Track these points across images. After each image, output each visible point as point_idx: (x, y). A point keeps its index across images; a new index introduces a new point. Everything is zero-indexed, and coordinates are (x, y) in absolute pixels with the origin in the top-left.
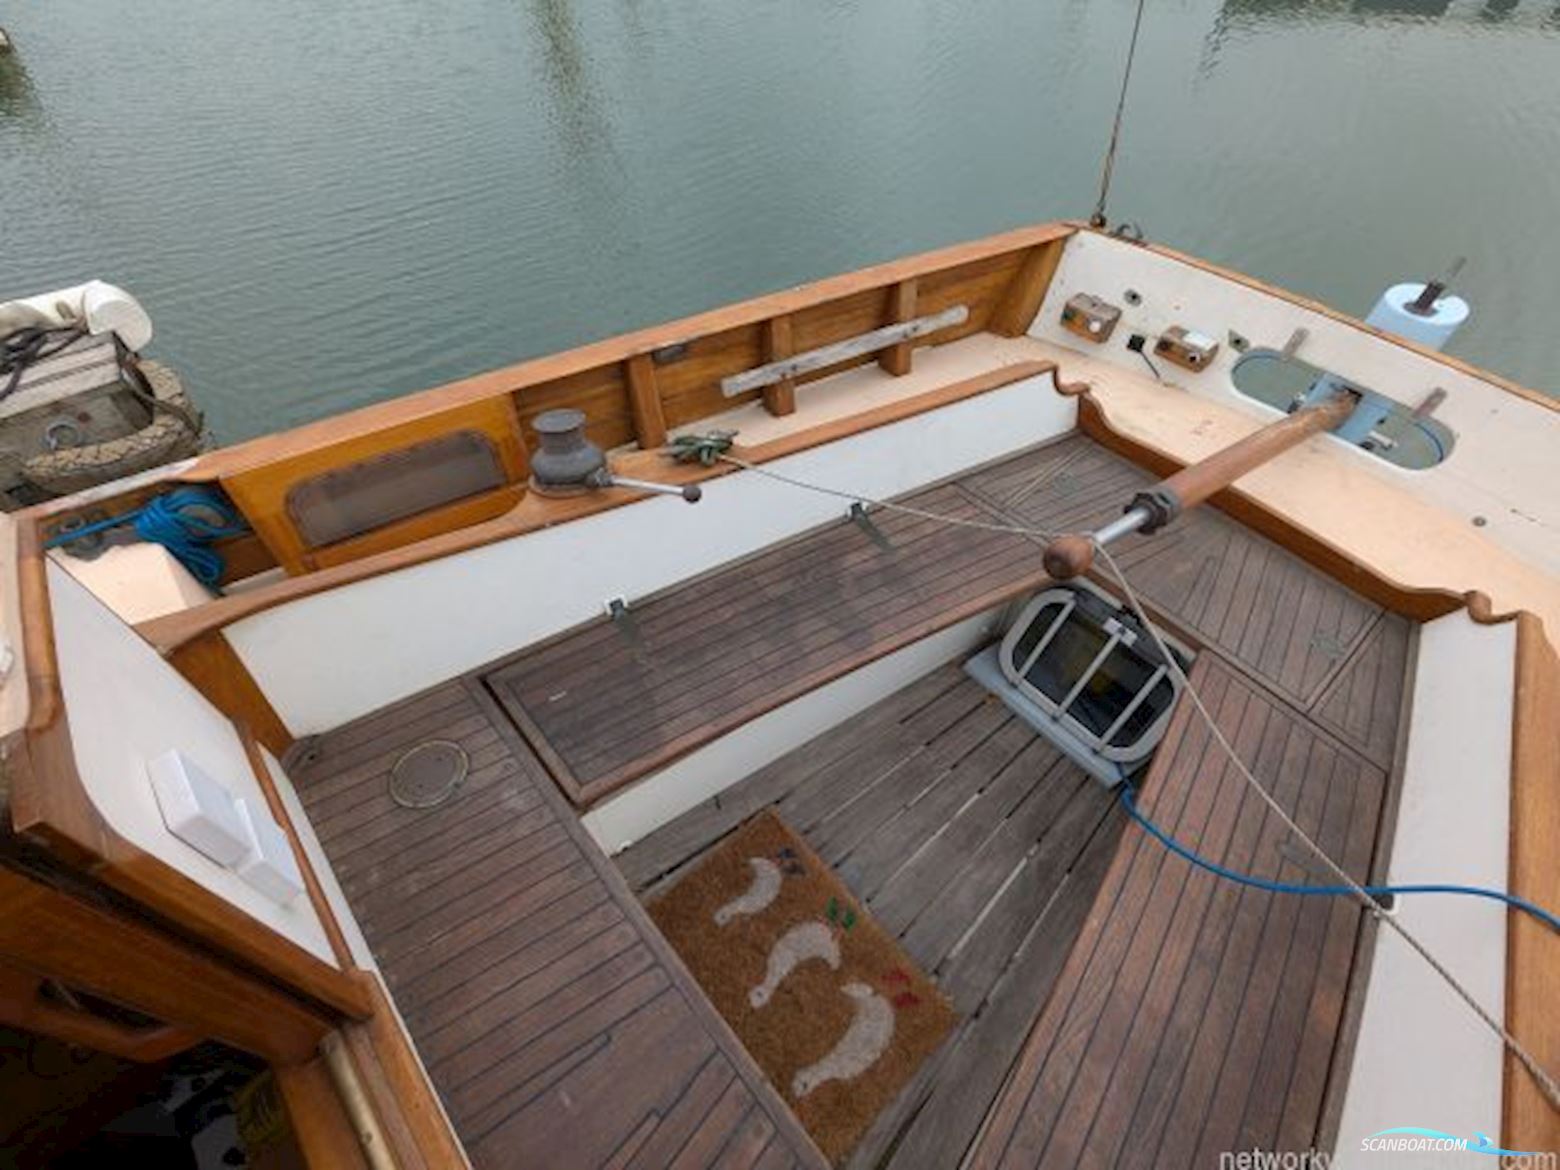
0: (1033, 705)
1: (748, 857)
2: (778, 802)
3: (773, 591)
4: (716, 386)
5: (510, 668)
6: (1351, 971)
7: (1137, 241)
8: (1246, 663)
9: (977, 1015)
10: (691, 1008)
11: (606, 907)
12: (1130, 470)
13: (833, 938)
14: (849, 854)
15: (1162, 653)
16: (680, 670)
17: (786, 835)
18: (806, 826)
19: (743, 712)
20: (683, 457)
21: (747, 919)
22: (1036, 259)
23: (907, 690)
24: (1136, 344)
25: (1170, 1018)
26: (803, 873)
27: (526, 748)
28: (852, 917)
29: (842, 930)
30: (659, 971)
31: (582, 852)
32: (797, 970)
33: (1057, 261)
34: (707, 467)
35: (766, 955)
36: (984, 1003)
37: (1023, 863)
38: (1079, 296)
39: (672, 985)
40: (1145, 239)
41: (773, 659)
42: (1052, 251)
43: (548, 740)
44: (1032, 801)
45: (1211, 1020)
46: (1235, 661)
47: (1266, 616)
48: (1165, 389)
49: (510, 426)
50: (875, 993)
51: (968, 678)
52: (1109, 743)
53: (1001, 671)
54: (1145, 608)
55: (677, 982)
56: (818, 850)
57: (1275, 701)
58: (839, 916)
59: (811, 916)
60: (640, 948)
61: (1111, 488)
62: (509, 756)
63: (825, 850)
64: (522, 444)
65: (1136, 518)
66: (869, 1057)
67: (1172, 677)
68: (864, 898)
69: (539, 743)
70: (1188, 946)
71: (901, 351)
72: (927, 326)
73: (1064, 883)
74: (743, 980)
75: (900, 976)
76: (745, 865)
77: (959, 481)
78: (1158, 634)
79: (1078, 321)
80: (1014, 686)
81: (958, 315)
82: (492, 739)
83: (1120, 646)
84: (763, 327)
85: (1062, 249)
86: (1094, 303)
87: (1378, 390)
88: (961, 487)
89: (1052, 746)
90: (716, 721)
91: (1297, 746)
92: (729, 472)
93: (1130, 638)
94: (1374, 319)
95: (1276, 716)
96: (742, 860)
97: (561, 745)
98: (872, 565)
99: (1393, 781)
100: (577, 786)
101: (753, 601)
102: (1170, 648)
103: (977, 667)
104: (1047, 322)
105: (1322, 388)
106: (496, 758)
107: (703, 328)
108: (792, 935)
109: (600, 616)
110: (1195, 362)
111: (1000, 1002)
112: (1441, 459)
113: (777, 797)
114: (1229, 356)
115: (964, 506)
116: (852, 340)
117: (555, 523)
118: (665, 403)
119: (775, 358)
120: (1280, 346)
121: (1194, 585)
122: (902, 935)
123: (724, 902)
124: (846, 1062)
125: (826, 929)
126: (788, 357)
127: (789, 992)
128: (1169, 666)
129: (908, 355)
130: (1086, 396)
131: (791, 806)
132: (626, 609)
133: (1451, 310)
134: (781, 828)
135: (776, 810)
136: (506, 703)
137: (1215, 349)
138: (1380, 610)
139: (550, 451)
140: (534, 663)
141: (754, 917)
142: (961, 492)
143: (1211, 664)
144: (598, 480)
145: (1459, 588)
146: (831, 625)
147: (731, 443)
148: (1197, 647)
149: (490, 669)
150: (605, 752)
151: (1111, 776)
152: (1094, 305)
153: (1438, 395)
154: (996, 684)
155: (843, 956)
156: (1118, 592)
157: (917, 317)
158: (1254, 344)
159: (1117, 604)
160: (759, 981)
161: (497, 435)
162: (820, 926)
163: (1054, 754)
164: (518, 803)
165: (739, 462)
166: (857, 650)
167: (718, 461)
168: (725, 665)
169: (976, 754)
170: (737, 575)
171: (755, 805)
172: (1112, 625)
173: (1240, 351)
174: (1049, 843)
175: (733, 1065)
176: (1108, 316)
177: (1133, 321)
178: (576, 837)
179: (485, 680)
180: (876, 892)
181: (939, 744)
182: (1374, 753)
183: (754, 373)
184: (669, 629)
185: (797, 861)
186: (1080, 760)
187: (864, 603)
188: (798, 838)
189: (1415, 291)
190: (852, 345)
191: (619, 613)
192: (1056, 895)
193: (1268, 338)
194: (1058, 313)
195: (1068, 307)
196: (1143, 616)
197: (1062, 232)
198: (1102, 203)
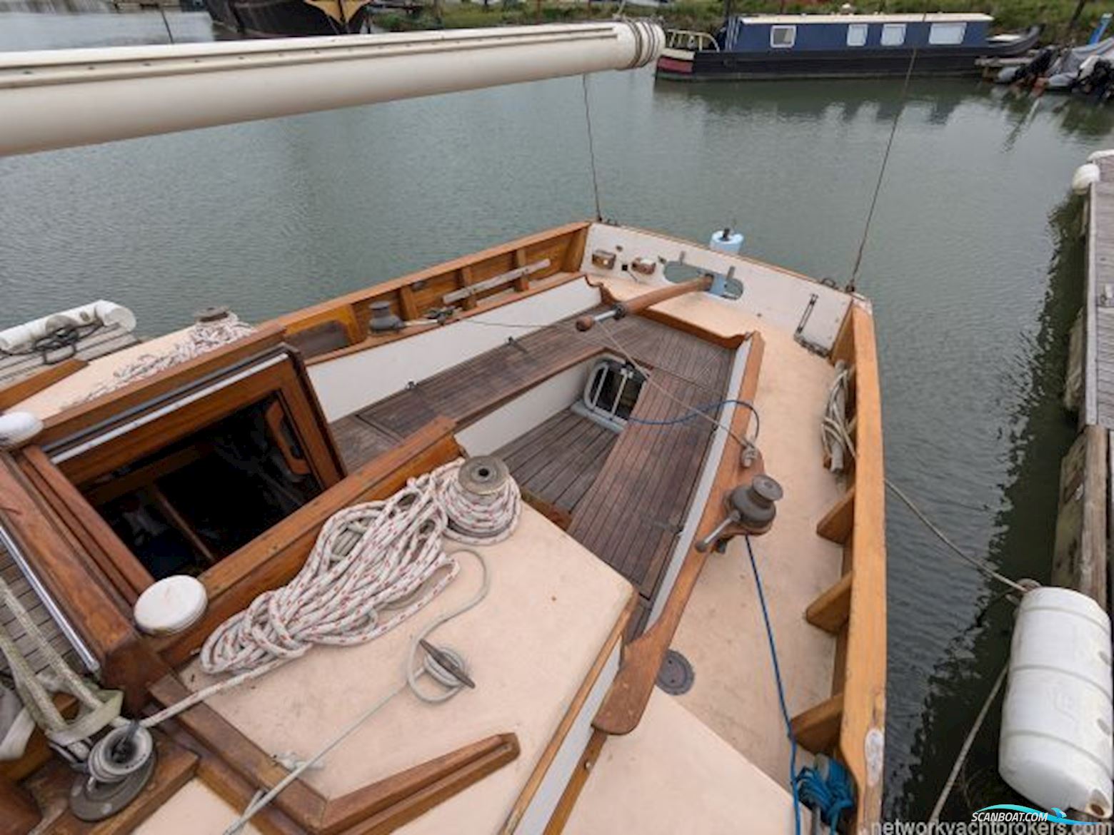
0: (600, 416)
4: (442, 300)
7: (616, 225)
16: (444, 401)
22: (575, 238)
23: (548, 421)
24: (625, 268)
25: (642, 470)
33: (585, 237)
38: (597, 251)
42: (582, 234)
46: (666, 370)
47: (679, 354)
48: (640, 285)
51: (574, 413)
53: (587, 407)
54: (636, 361)
57: (681, 380)
65: (611, 313)
71: (522, 281)
72: (532, 269)
78: (641, 369)
79: (599, 261)
80: (592, 411)
81: (545, 263)
83: (628, 379)
84: (458, 272)
85: (587, 233)
86: (604, 253)
87: (716, 272)
91: (689, 393)
93: (631, 375)
94: (712, 245)
95: (683, 385)
98: (520, 358)
101: (471, 376)
103: (578, 409)
104: (587, 266)
107: (432, 274)
109: (405, 387)
110: (648, 270)
112: (741, 293)
114: (660, 267)
117: (384, 343)
119: (466, 285)
120: (676, 259)
126: (472, 284)
129: (525, 283)
130: (603, 288)
132: (415, 386)
133: (736, 239)
137: (654, 264)
138: (723, 349)
139: (377, 317)
140: (379, 408)
143: (658, 372)
145: (743, 333)
148: (652, 368)
149: (362, 411)
153: (732, 269)
154: (584, 412)
156: (623, 356)
157: (527, 264)
158: (668, 260)
159: (623, 362)
165: (457, 318)
166: (517, 385)
169: (578, 441)
170: (463, 369)
172: (623, 371)
173: (664, 264)
176: (611, 258)
177: (622, 258)
179: (358, 416)
181: (563, 438)
183: (457, 292)
184: (437, 389)
187: (517, 371)
189: (721, 234)
190: (500, 278)
191: (413, 387)
193: (672, 257)
194: (590, 259)
195: (593, 256)
196: (635, 364)
197: (584, 224)
198: (598, 211)
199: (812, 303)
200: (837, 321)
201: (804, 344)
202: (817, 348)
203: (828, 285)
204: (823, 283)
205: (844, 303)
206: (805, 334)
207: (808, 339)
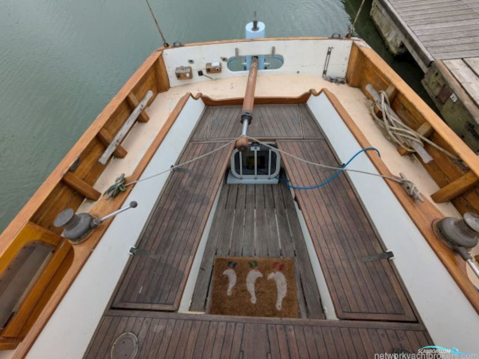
0: (249, 179)
1: (222, 274)
2: (216, 254)
3: (172, 207)
4: (98, 163)
5: (117, 297)
6: (349, 184)
7: (181, 46)
8: (285, 136)
9: (295, 255)
10: (253, 323)
11: (211, 325)
12: (226, 108)
13: (256, 271)
14: (242, 249)
15: (268, 147)
16: (168, 250)
17: (225, 260)
18: (227, 253)
19: (195, 245)
20: (114, 194)
21: (235, 287)
22: (158, 66)
24: (200, 73)
25: (333, 223)
26: (236, 264)
27: (147, 312)
28: (255, 262)
29: (257, 267)
30: (238, 324)
31: (191, 320)
32: (256, 286)
33: (163, 62)
34: (125, 191)
35: (246, 290)
36: (294, 251)
37: (276, 215)
38: (177, 69)
39: (244, 323)
40: (182, 44)
41: (190, 225)
42: (160, 60)
43: (151, 303)
44: (267, 200)
45: (339, 215)
46: (283, 138)
47: (280, 123)
48: (216, 82)
49: (40, 231)
50: (275, 273)
51: (230, 185)
52: (271, 174)
53: (236, 178)
54: (258, 140)
55: (244, 322)
56: (235, 255)
57: (296, 140)
58: (253, 265)
59: (247, 272)
60: (229, 325)
61: (226, 116)
62: (144, 319)
63: (236, 254)
64: (49, 232)
65: (246, 122)
66: (285, 286)
67: (273, 150)
68: (254, 255)
69: (149, 306)
70: (324, 205)
71: (143, 115)
72: (144, 103)
73: (286, 212)
74: (247, 301)
75: (275, 264)
76: (223, 276)
77: (191, 140)
78: (264, 143)
79: (182, 76)
80: (241, 179)
81: (150, 94)
82: (134, 321)
83: (258, 151)
84: (98, 136)
85: (163, 59)
87: (261, 54)
88: (192, 141)
89: (259, 185)
90: (191, 254)
91: (308, 147)
92: (133, 187)
93: (258, 149)
94: (248, 37)
95: (300, 144)
96: (221, 275)
97: (156, 301)
98: (191, 179)
99: (327, 140)
100: (172, 306)
101: (169, 214)
102: (268, 144)
103: (230, 181)
104: (173, 81)
105: (249, 60)
106: (141, 324)
107: (80, 150)
108: (247, 280)
109: (130, 257)
110: (218, 70)
111: (297, 248)
112: (283, 62)
113: (215, 253)
114: (225, 64)
115: (198, 146)
116: (127, 121)
117: (94, 248)
118: (85, 180)
119: (109, 142)
120: (233, 55)
121: (262, 126)
122: (268, 255)
123: (226, 289)
124: (282, 293)
125: (253, 270)
126: (113, 139)
127: (259, 292)
128: (271, 148)
129: (146, 115)
130: (202, 96)
131: (220, 252)
132: (136, 248)
133: (262, 27)
134: (223, 259)
135: (218, 256)
136: (128, 307)
137: (220, 64)
138: (297, 105)
139: (70, 229)
140: (124, 287)
141: (236, 285)
142: (195, 143)
143: (280, 142)
144: (96, 223)
145: (307, 91)
146: (195, 203)
147: (125, 179)
148: (274, 140)
149: (111, 302)
150: (170, 291)
151: (276, 181)
152: (183, 69)
153: (274, 48)
154: (237, 181)
155: (262, 273)
157: (140, 102)
158: (228, 58)
159: (251, 143)
160: (250, 297)
161: (38, 237)
162: (251, 271)
163: (261, 186)
164: (161, 328)
165: (133, 182)
166: (208, 204)
167: (126, 187)
168: (179, 237)
169: (247, 201)
170: (158, 212)
171: (211, 260)
172: (252, 149)
173: (226, 61)
174: (277, 207)
175: (273, 324)
176: (189, 70)
177: (195, 68)
178: (185, 318)
179: (112, 307)
180: (255, 252)
181: (238, 205)
182: (320, 137)
183: (107, 151)
184: (154, 243)
185: (233, 263)
186: (268, 183)
188: (228, 257)
189: (251, 25)
190: (128, 123)
191: (135, 251)
192: (287, 216)
193: (231, 54)
194: (175, 77)
195: (176, 74)
196: (259, 142)
197: (159, 54)
198: (164, 39)
199: (329, 53)
200: (346, 59)
201: (331, 80)
202: (340, 80)
203: (337, 38)
204: (333, 38)
205: (348, 47)
206: (328, 74)
207: (333, 77)
